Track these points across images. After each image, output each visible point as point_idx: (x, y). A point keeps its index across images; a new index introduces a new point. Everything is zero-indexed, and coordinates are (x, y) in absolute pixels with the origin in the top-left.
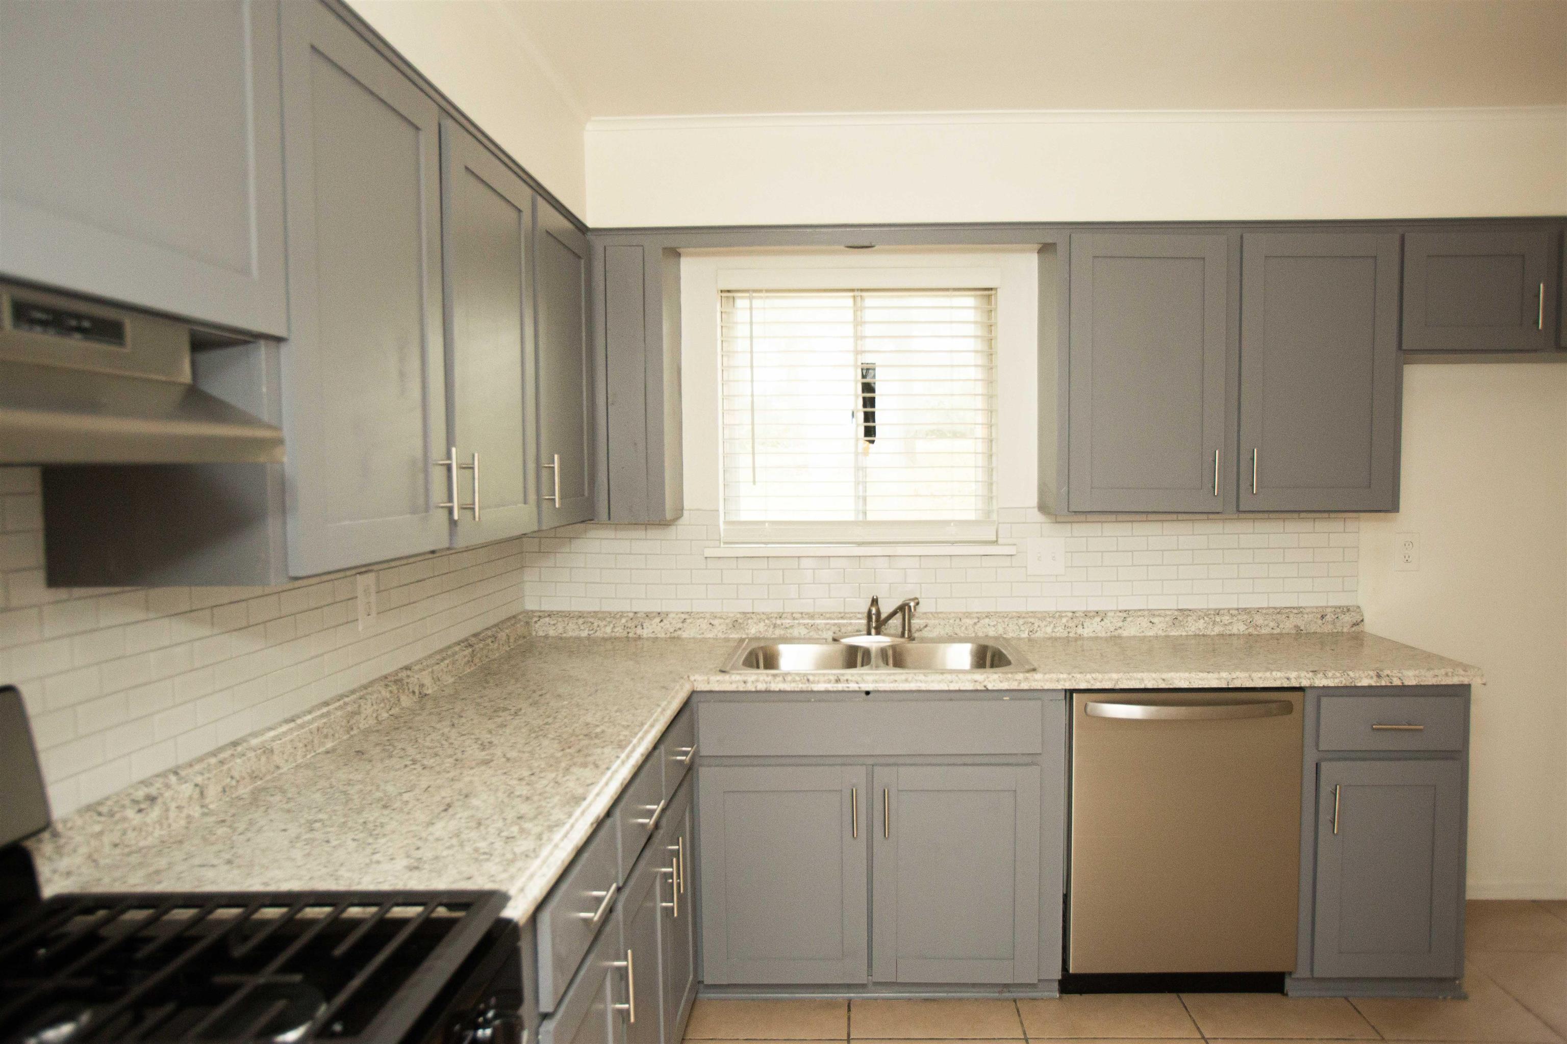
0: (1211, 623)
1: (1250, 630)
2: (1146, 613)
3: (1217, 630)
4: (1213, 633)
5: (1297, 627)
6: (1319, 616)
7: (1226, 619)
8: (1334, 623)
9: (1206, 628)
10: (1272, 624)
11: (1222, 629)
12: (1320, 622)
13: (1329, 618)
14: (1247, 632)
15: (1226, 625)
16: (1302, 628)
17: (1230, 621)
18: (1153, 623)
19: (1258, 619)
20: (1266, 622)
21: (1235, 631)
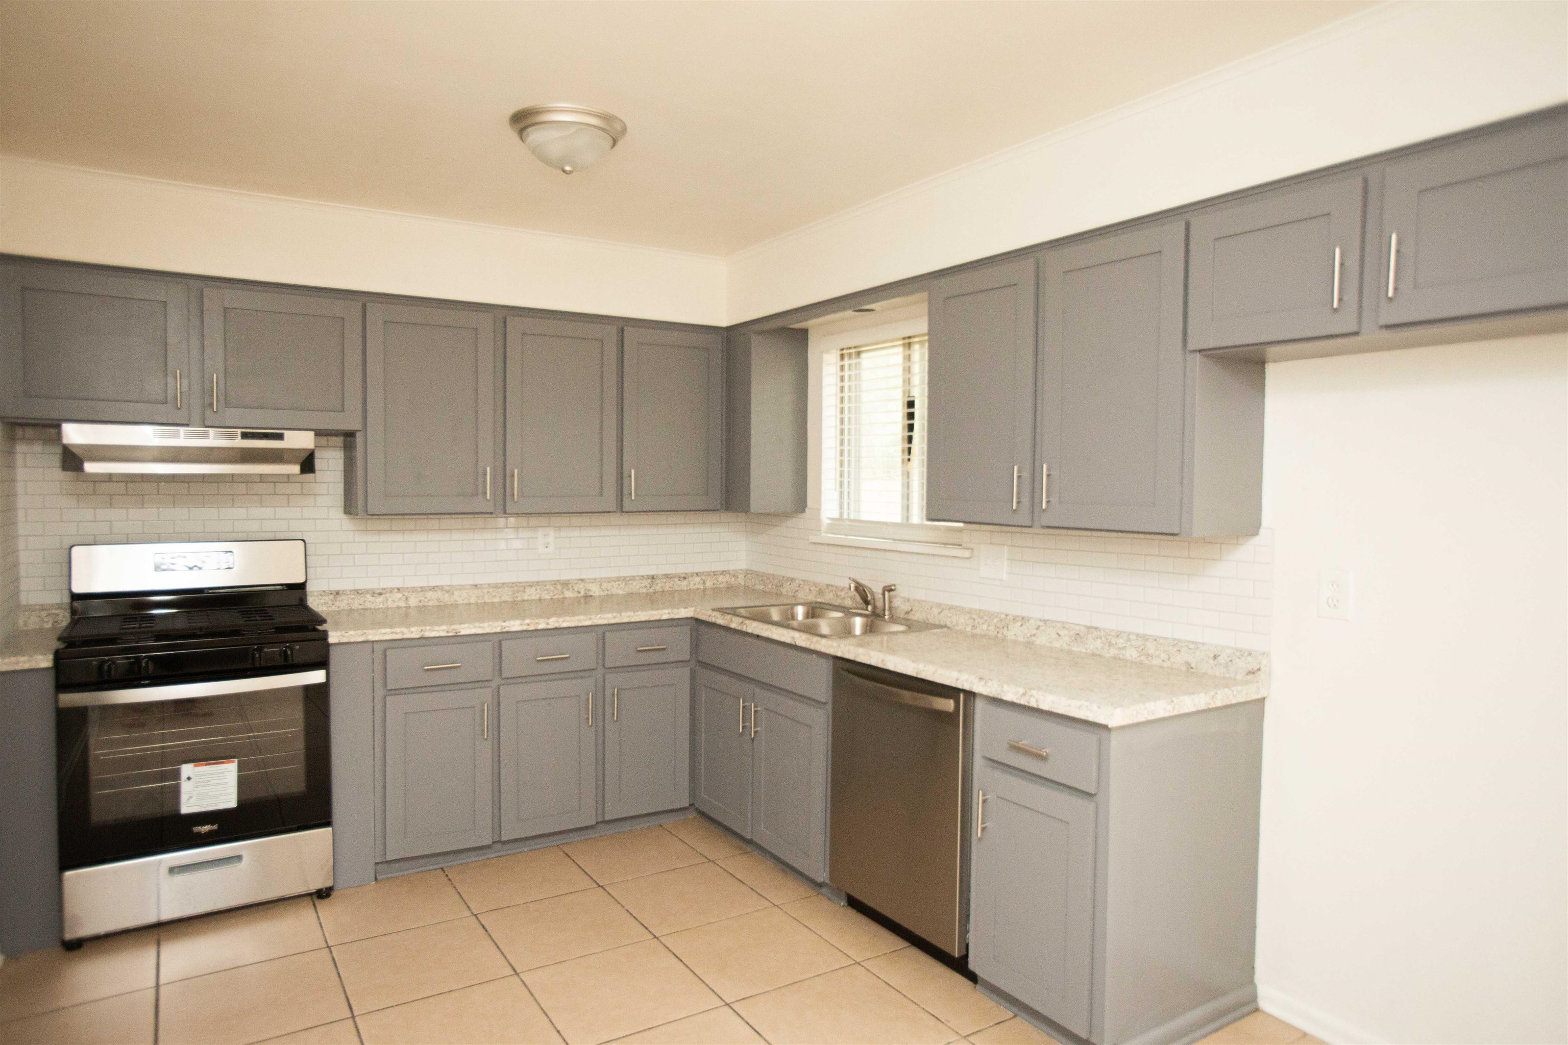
0: (1107, 644)
1: (1142, 658)
2: (1059, 625)
3: (1113, 652)
4: (1108, 655)
5: (1188, 664)
6: (1212, 656)
7: (1121, 642)
8: (1227, 666)
9: (1103, 648)
10: (1163, 656)
11: (1116, 652)
12: (1212, 662)
13: (1221, 659)
14: (1138, 660)
15: (1120, 648)
16: (1193, 665)
17: (1124, 645)
18: (1059, 635)
19: (1151, 647)
20: (1157, 653)
21: (1128, 656)
